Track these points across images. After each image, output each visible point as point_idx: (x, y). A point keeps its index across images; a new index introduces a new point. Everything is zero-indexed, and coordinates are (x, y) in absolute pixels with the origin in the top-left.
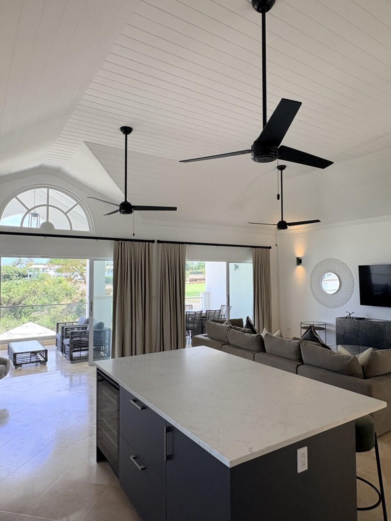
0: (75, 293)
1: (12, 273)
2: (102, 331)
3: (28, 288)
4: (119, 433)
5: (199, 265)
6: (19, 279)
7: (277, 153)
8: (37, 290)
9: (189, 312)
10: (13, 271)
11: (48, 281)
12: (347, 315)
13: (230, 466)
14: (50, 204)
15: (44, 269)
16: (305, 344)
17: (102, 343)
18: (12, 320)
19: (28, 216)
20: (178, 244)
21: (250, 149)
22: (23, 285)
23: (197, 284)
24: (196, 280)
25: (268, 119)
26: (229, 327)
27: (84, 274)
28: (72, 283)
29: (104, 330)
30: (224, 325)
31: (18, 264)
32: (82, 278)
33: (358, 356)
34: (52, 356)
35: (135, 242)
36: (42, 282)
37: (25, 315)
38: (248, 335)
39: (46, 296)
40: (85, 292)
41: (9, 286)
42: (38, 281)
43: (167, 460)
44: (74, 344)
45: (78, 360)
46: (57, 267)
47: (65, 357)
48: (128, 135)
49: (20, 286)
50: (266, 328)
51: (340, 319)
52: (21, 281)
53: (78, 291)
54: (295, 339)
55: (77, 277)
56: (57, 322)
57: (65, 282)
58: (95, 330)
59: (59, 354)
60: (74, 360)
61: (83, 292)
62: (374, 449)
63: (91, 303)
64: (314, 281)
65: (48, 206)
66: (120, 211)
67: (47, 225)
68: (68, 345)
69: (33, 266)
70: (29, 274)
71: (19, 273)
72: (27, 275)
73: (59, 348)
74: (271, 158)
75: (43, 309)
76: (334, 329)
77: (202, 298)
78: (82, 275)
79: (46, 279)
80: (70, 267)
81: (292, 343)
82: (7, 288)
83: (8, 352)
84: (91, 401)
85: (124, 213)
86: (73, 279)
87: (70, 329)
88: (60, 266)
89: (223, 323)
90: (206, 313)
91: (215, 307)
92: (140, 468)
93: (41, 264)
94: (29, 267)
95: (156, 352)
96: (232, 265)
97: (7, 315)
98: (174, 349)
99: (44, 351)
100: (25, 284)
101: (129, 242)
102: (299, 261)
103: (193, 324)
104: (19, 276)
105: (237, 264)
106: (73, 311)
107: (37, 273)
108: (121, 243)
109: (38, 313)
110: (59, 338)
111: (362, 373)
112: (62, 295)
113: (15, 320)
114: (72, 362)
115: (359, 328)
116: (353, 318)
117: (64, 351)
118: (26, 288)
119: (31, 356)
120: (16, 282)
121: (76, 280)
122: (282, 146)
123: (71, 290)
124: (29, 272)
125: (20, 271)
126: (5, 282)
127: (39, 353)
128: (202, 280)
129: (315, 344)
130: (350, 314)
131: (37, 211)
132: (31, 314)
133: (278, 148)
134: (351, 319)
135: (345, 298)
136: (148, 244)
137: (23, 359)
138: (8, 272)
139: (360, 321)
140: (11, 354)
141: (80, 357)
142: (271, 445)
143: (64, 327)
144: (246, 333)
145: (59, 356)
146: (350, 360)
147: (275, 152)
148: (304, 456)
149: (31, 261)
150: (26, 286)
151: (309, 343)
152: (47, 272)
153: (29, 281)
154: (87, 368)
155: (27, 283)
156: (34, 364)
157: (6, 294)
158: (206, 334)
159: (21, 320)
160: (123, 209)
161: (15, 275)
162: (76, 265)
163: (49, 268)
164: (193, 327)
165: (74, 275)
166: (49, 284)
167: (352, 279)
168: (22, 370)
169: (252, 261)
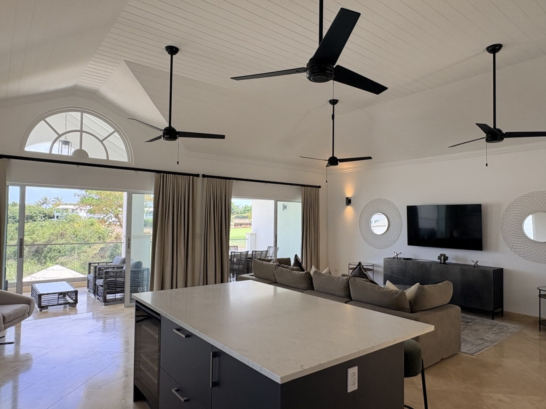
0: (109, 236)
1: (36, 213)
2: (140, 271)
3: (54, 230)
4: (160, 367)
5: (245, 209)
6: (44, 220)
7: (333, 72)
8: (65, 232)
9: (234, 252)
10: (37, 212)
11: (78, 223)
12: (394, 256)
13: (281, 382)
14: (84, 130)
15: (73, 210)
16: (354, 280)
17: (140, 284)
18: (35, 266)
19: (57, 142)
20: (224, 180)
21: (306, 67)
22: (48, 227)
23: (243, 229)
24: (241, 225)
25: (324, 34)
26: (276, 265)
27: (119, 216)
28: (105, 226)
29: (142, 269)
30: (271, 263)
31: (43, 204)
32: (117, 220)
33: (406, 292)
34: (82, 298)
35: (178, 176)
36: (71, 223)
37: (51, 260)
38: (296, 273)
39: (75, 239)
40: (120, 235)
41: (33, 227)
42: (67, 223)
43: (213, 386)
44: (108, 285)
45: (113, 301)
46: (88, 207)
47: (98, 299)
48: (174, 56)
49: (45, 228)
50: (314, 266)
51: (388, 259)
52: (47, 223)
53: (113, 235)
54: (344, 275)
55: (111, 219)
56: (89, 262)
57: (97, 225)
58: (132, 269)
59: (90, 297)
60: (108, 302)
61: (118, 236)
62: (420, 375)
63: (129, 240)
64: (363, 222)
65: (81, 131)
66: (164, 137)
67: (80, 152)
68: (102, 286)
69: (61, 207)
70: (56, 215)
71: (45, 214)
72: (54, 216)
73: (90, 290)
74: (327, 77)
75: (71, 253)
76: (382, 270)
77: (248, 239)
78: (117, 216)
79: (75, 221)
80: (104, 208)
81: (340, 280)
82: (30, 230)
83: (32, 294)
84: (127, 343)
85: (167, 139)
86: (107, 221)
87: (104, 269)
88: (92, 207)
89: (270, 262)
90: (252, 254)
91: (261, 247)
92: (183, 400)
93: (71, 204)
94: (56, 207)
95: (199, 285)
96: (280, 204)
97: (29, 260)
98: (219, 283)
99: (74, 291)
100: (51, 226)
101: (172, 175)
102: (349, 201)
103: (238, 265)
104: (44, 217)
105: (285, 203)
106: (106, 256)
107: (65, 214)
108: (163, 175)
109: (66, 258)
110: (92, 279)
111: (409, 307)
112: (93, 238)
113: (39, 266)
114: (106, 304)
115: (406, 268)
116: (400, 258)
117: (96, 293)
118: (52, 231)
119: (58, 297)
120: (41, 223)
121: (110, 222)
122: (338, 66)
123: (104, 234)
124: (56, 213)
125: (46, 212)
126: (28, 223)
127: (68, 294)
128: (247, 224)
129: (364, 280)
130: (397, 255)
131: (68, 137)
132: (57, 259)
133: (333, 67)
134: (399, 259)
135: (393, 239)
136: (193, 178)
137: (50, 301)
138: (31, 213)
139: (407, 261)
140: (35, 295)
141: (115, 299)
142: (322, 362)
143: (97, 266)
144: (294, 270)
145: (90, 299)
146: (398, 294)
147: (331, 71)
148: (354, 375)
149: (58, 201)
150: (52, 228)
151: (358, 279)
152: (77, 213)
153: (55, 223)
154: (123, 309)
155: (53, 225)
156: (63, 306)
157: (29, 236)
158: (252, 274)
159: (45, 265)
160: (166, 135)
161: (39, 216)
162: (110, 205)
163: (79, 209)
164: (238, 268)
165: (107, 216)
166: (79, 226)
167: (401, 219)
168: (49, 312)
169: (301, 200)
